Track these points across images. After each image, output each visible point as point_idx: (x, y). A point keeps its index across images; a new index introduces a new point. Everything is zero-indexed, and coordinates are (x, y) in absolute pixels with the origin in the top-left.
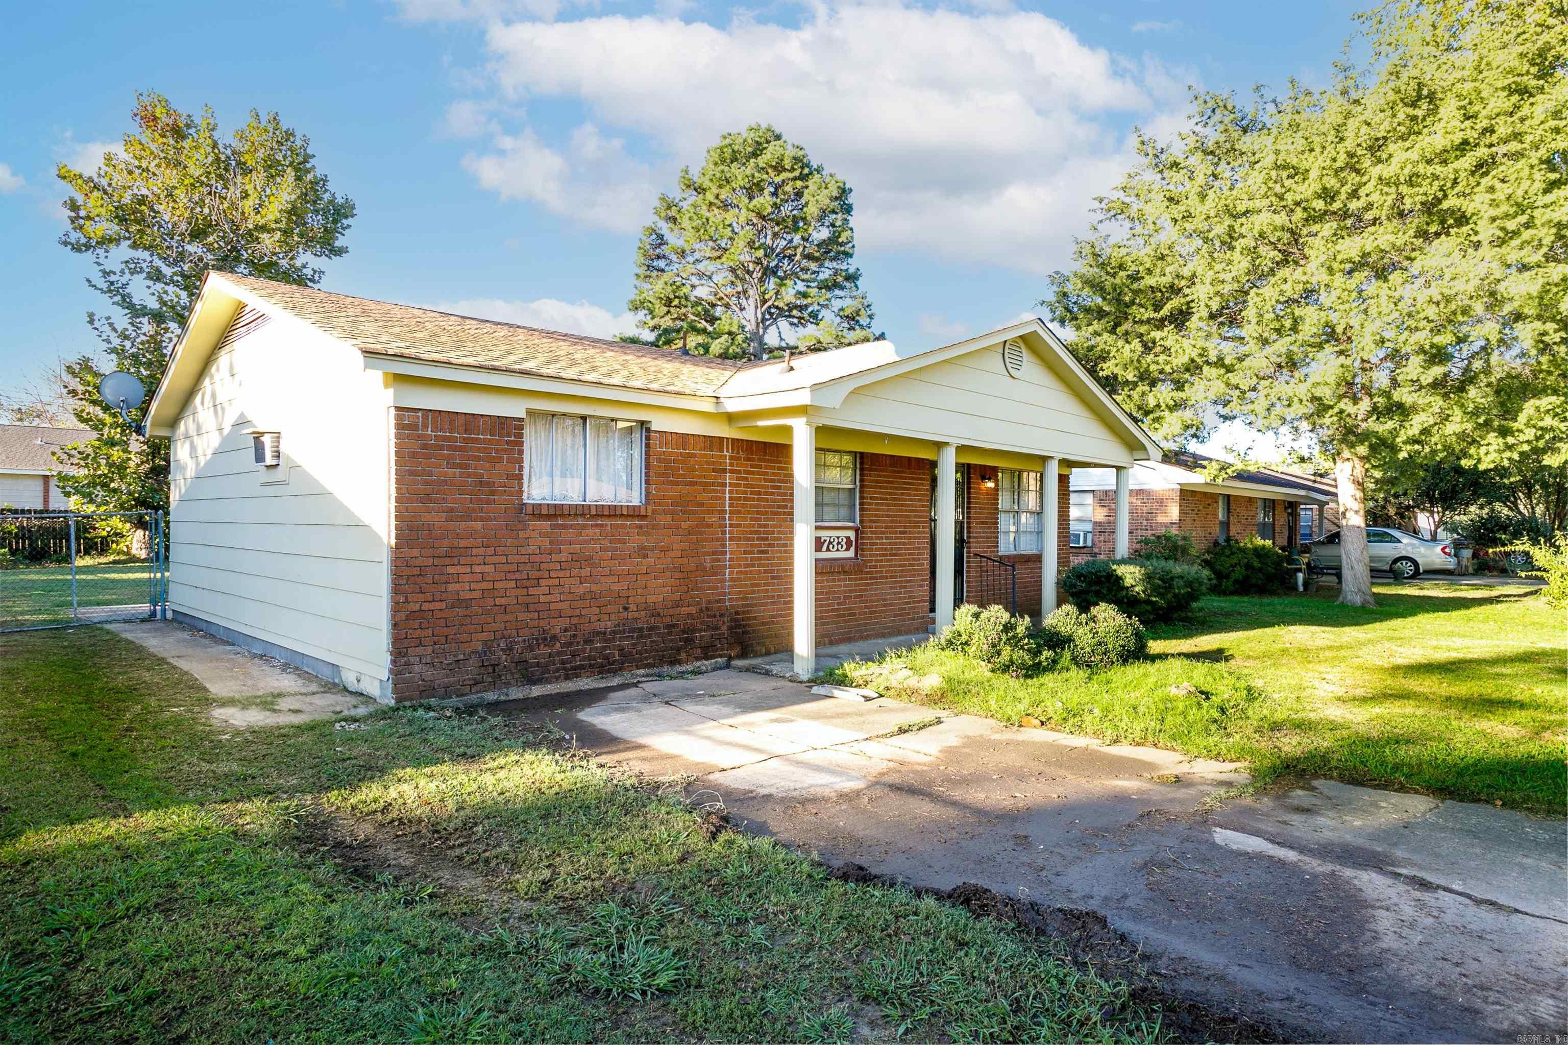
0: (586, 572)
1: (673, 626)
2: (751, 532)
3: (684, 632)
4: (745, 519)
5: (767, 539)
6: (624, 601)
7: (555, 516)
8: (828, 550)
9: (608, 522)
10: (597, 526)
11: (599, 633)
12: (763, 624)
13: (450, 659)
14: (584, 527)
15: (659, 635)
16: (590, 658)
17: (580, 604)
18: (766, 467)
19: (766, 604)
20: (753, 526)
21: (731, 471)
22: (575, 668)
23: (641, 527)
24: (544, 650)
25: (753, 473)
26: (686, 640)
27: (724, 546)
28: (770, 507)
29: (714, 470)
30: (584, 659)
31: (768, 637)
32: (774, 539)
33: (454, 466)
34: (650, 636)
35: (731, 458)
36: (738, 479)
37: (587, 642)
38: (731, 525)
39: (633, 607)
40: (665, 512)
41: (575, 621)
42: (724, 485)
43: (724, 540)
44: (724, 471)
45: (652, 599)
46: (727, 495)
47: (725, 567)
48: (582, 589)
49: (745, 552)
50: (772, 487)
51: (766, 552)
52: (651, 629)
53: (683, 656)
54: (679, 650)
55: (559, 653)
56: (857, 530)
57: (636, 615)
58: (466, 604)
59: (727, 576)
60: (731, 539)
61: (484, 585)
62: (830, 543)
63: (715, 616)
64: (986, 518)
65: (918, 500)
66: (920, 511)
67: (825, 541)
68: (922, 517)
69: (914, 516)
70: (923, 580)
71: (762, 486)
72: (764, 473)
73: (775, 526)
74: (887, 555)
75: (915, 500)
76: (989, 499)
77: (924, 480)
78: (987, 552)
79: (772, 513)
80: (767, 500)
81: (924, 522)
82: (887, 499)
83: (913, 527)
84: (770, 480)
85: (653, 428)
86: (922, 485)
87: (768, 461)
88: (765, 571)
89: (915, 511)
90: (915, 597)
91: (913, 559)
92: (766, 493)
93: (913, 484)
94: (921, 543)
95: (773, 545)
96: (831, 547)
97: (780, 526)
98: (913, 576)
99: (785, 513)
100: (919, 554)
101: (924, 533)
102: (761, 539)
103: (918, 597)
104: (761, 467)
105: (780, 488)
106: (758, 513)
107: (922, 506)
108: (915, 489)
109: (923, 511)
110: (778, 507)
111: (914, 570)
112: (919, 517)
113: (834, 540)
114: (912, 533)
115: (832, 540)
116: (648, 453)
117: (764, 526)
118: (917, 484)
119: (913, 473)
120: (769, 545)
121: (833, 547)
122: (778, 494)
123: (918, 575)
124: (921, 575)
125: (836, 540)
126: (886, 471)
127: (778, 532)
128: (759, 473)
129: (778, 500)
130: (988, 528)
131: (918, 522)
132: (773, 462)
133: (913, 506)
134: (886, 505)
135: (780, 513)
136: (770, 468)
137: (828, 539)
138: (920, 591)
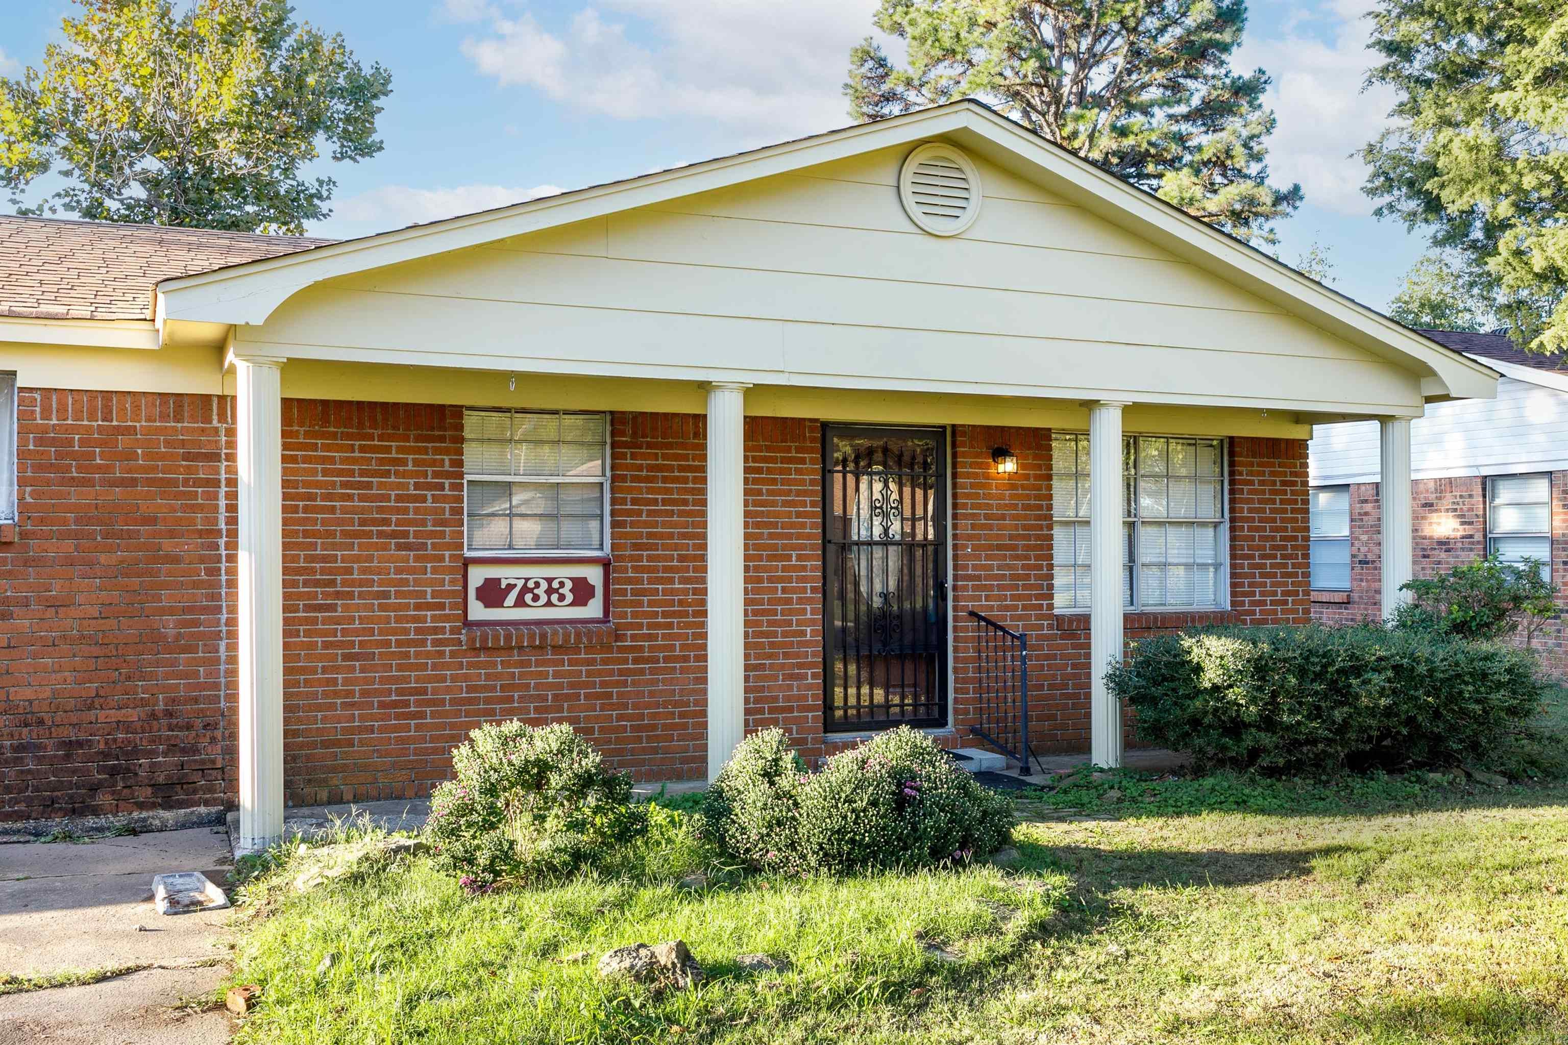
1: (80, 744)
3: (106, 755)
5: (332, 583)
8: (520, 602)
12: (326, 744)
15: (40, 760)
18: (326, 448)
26: (113, 772)
29: (186, 457)
31: (334, 770)
32: (352, 583)
34: (18, 761)
40: (62, 536)
42: (215, 483)
44: (214, 457)
45: (23, 693)
50: (344, 485)
51: (332, 608)
52: (20, 748)
53: (104, 799)
54: (94, 789)
56: (606, 564)
62: (525, 590)
63: (189, 727)
64: (1011, 537)
65: (786, 504)
66: (792, 525)
67: (511, 587)
68: (799, 536)
69: (771, 536)
70: (800, 666)
71: (318, 484)
72: (324, 460)
73: (357, 559)
74: (685, 613)
75: (774, 504)
76: (1018, 497)
77: (803, 461)
78: (1016, 608)
79: (345, 534)
80: (333, 510)
81: (802, 547)
82: (685, 502)
83: (770, 558)
84: (340, 473)
85: (21, 382)
86: (799, 471)
87: (334, 436)
88: (326, 645)
89: (775, 525)
90: (775, 699)
91: (771, 623)
92: (328, 497)
93: (769, 471)
94: (794, 590)
95: (350, 595)
96: (528, 598)
97: (370, 559)
98: (770, 656)
99: (380, 534)
100: (791, 612)
101: (804, 568)
102: (317, 583)
103: (788, 699)
104: (315, 447)
105: (368, 486)
106: (306, 534)
107: (799, 515)
108: (774, 482)
109: (803, 526)
110: (363, 522)
111: (772, 645)
112: (789, 536)
113: (537, 585)
114: (765, 569)
115: (531, 584)
116: (23, 432)
117: (324, 559)
118: (781, 471)
119: (768, 449)
120: (338, 595)
121: (536, 598)
122: (362, 498)
123: (786, 655)
124: (797, 655)
125: (544, 585)
126: (683, 446)
127: (363, 571)
128: (306, 460)
129: (363, 510)
130: (1017, 557)
131: (785, 547)
132: (349, 437)
133: (768, 514)
134: (681, 514)
135: (369, 535)
136: (340, 449)
137: (520, 583)
138: (790, 688)
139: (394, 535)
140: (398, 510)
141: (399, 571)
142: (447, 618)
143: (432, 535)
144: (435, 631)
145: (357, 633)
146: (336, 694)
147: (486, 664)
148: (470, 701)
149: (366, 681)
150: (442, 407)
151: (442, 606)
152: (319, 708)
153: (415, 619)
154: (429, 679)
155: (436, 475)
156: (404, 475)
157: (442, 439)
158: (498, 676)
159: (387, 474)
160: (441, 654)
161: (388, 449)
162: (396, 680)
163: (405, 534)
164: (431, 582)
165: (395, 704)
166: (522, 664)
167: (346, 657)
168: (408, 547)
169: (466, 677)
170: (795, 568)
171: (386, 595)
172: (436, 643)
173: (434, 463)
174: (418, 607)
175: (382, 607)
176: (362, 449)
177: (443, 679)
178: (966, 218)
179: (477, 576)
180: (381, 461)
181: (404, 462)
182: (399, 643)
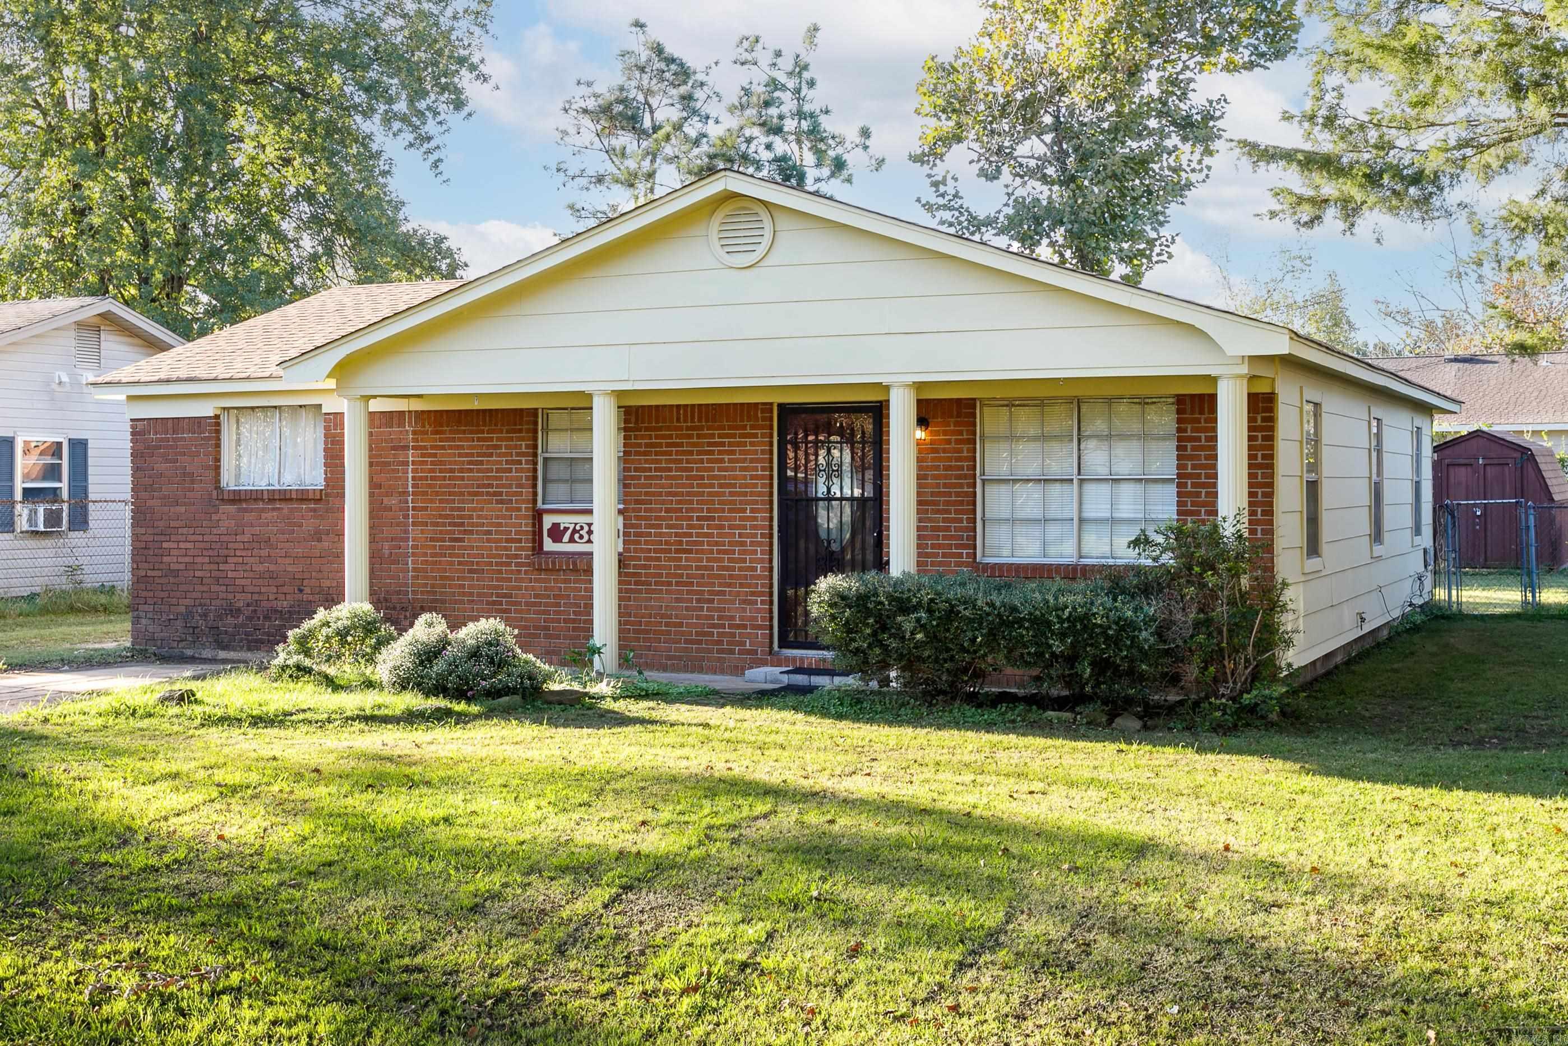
0: (264, 553)
2: (441, 516)
4: (432, 501)
5: (462, 524)
6: (298, 583)
7: (240, 500)
8: (572, 540)
9: (285, 506)
10: (273, 509)
11: (276, 611)
13: (165, 617)
14: (263, 510)
16: (268, 634)
17: (260, 582)
18: (460, 440)
19: (462, 602)
20: (444, 509)
21: (414, 448)
22: (256, 641)
23: (314, 510)
24: (230, 620)
25: (443, 448)
27: (406, 532)
28: (466, 486)
29: (394, 448)
30: (264, 633)
32: (473, 525)
33: (167, 461)
35: (414, 433)
36: (423, 455)
37: (267, 618)
38: (414, 508)
39: (307, 590)
41: (256, 597)
42: (407, 463)
43: (406, 525)
44: (406, 448)
46: (410, 475)
47: (407, 555)
48: (261, 568)
49: (432, 539)
50: (470, 463)
51: (461, 540)
55: (243, 625)
57: (311, 598)
58: (176, 573)
59: (410, 565)
60: (414, 524)
61: (187, 559)
62: (575, 531)
63: (394, 608)
64: (933, 494)
65: (742, 469)
66: (746, 486)
67: (566, 529)
68: (752, 494)
69: (731, 494)
70: (753, 594)
71: (455, 463)
72: (458, 447)
73: (474, 509)
74: (670, 551)
75: (734, 469)
76: (939, 459)
77: (755, 436)
78: (937, 555)
79: (470, 494)
80: (462, 478)
81: (756, 502)
82: (670, 470)
83: (730, 510)
84: (467, 455)
85: (324, 411)
86: (752, 444)
87: (464, 432)
88: (460, 563)
89: (734, 486)
90: (733, 618)
91: (730, 560)
92: (461, 471)
93: (730, 444)
94: (748, 536)
95: (471, 532)
96: (576, 536)
97: (482, 509)
98: (729, 585)
99: (488, 494)
100: (745, 552)
101: (755, 519)
102: (455, 524)
103: (742, 618)
104: (453, 440)
105: (481, 463)
106: (450, 494)
107: (752, 477)
108: (733, 452)
109: (755, 486)
110: (478, 486)
111: (731, 577)
112: (745, 494)
113: (582, 528)
114: (727, 519)
115: (578, 528)
116: (326, 436)
117: (459, 509)
118: (739, 444)
119: (730, 428)
120: (465, 532)
121: (581, 537)
122: (479, 471)
123: (741, 585)
124: (749, 586)
125: (586, 528)
126: (668, 428)
127: (479, 517)
128: (451, 447)
129: (478, 479)
130: (938, 512)
131: (741, 502)
132: (471, 432)
133: (730, 477)
134: (668, 478)
135: (482, 494)
136: (467, 440)
137: (572, 527)
138: (744, 610)
139: (495, 494)
140: (496, 478)
141: (498, 517)
142: (521, 549)
143: (516, 494)
144: (517, 556)
145: (475, 556)
146: (464, 594)
147: (545, 581)
148: (534, 604)
149: (479, 587)
150: (522, 410)
151: (520, 541)
152: (456, 602)
153: (506, 549)
154: (514, 588)
155: (518, 454)
156: (499, 455)
157: (520, 431)
158: (551, 589)
159: (491, 455)
160: (519, 571)
161: (491, 439)
162: (496, 587)
163: (501, 494)
164: (514, 525)
165: (494, 603)
166: (565, 581)
167: (470, 571)
168: (501, 502)
169: (533, 588)
170: (748, 519)
171: (489, 532)
172: (517, 564)
173: (516, 447)
174: (508, 541)
175: (489, 541)
176: (479, 439)
177: (520, 588)
178: (760, 250)
179: (548, 521)
180: (488, 447)
181: (499, 447)
182: (497, 564)
